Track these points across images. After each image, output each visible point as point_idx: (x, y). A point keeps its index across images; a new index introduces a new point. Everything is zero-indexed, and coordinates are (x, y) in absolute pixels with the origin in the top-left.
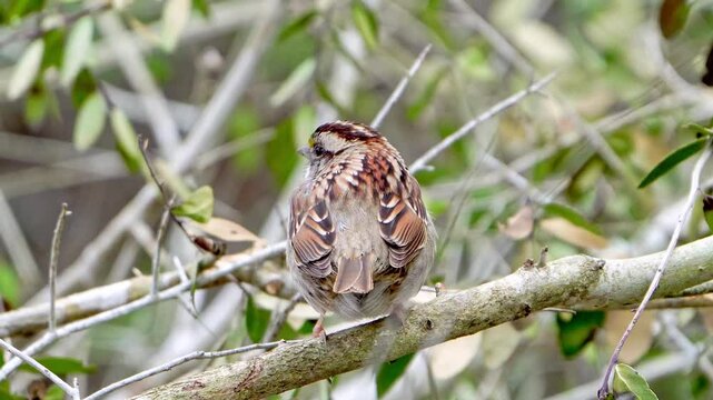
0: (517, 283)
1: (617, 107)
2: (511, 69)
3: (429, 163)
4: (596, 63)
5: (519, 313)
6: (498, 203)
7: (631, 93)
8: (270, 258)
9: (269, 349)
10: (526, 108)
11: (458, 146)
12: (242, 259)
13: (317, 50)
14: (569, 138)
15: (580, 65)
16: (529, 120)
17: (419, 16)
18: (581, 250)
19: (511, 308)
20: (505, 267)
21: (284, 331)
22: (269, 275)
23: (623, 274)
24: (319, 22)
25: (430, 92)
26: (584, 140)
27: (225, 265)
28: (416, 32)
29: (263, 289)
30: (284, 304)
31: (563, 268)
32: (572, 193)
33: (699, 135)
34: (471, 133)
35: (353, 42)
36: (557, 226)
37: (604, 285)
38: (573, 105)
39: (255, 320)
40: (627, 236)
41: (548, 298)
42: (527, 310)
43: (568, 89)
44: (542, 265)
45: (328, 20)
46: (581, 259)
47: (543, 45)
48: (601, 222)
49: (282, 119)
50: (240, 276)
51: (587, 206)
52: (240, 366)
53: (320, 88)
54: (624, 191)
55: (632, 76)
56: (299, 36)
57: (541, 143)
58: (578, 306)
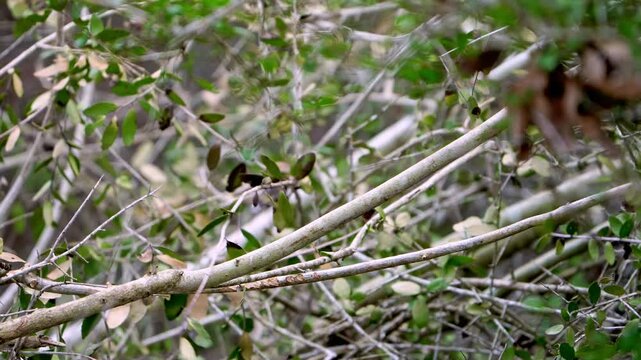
0: (144, 281)
1: (187, 202)
2: (140, 184)
3: (103, 228)
4: (178, 182)
5: (144, 296)
6: (135, 247)
7: (194, 195)
8: (31, 271)
9: (29, 313)
10: (146, 203)
11: (117, 220)
12: (18, 272)
13: (53, 177)
14: (166, 215)
15: (170, 182)
16: (148, 208)
17: (98, 162)
18: (171, 267)
19: (141, 293)
20: (137, 276)
21: (38, 304)
22: (31, 279)
23: (192, 277)
24: (51, 165)
25: (103, 196)
26: (173, 216)
27: (10, 275)
28: (96, 169)
29: (29, 285)
30: (38, 292)
31: (164, 275)
32: (169, 241)
33: (225, 213)
34: (121, 214)
35: (69, 173)
36: (164, 258)
37: (183, 282)
38: (169, 201)
39: (24, 299)
40: (192, 261)
41: (158, 288)
42: (148, 294)
43: (165, 194)
44: (155, 273)
45: (57, 164)
46: (172, 271)
47: (154, 174)
48: (181, 254)
49: (38, 207)
50: (18, 280)
51: (174, 247)
52: (18, 320)
53: (54, 193)
54: (192, 239)
55: (195, 187)
56: (44, 169)
57: (153, 218)
58: (172, 292)
